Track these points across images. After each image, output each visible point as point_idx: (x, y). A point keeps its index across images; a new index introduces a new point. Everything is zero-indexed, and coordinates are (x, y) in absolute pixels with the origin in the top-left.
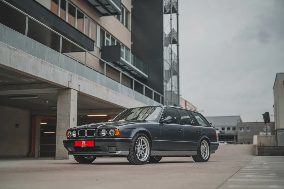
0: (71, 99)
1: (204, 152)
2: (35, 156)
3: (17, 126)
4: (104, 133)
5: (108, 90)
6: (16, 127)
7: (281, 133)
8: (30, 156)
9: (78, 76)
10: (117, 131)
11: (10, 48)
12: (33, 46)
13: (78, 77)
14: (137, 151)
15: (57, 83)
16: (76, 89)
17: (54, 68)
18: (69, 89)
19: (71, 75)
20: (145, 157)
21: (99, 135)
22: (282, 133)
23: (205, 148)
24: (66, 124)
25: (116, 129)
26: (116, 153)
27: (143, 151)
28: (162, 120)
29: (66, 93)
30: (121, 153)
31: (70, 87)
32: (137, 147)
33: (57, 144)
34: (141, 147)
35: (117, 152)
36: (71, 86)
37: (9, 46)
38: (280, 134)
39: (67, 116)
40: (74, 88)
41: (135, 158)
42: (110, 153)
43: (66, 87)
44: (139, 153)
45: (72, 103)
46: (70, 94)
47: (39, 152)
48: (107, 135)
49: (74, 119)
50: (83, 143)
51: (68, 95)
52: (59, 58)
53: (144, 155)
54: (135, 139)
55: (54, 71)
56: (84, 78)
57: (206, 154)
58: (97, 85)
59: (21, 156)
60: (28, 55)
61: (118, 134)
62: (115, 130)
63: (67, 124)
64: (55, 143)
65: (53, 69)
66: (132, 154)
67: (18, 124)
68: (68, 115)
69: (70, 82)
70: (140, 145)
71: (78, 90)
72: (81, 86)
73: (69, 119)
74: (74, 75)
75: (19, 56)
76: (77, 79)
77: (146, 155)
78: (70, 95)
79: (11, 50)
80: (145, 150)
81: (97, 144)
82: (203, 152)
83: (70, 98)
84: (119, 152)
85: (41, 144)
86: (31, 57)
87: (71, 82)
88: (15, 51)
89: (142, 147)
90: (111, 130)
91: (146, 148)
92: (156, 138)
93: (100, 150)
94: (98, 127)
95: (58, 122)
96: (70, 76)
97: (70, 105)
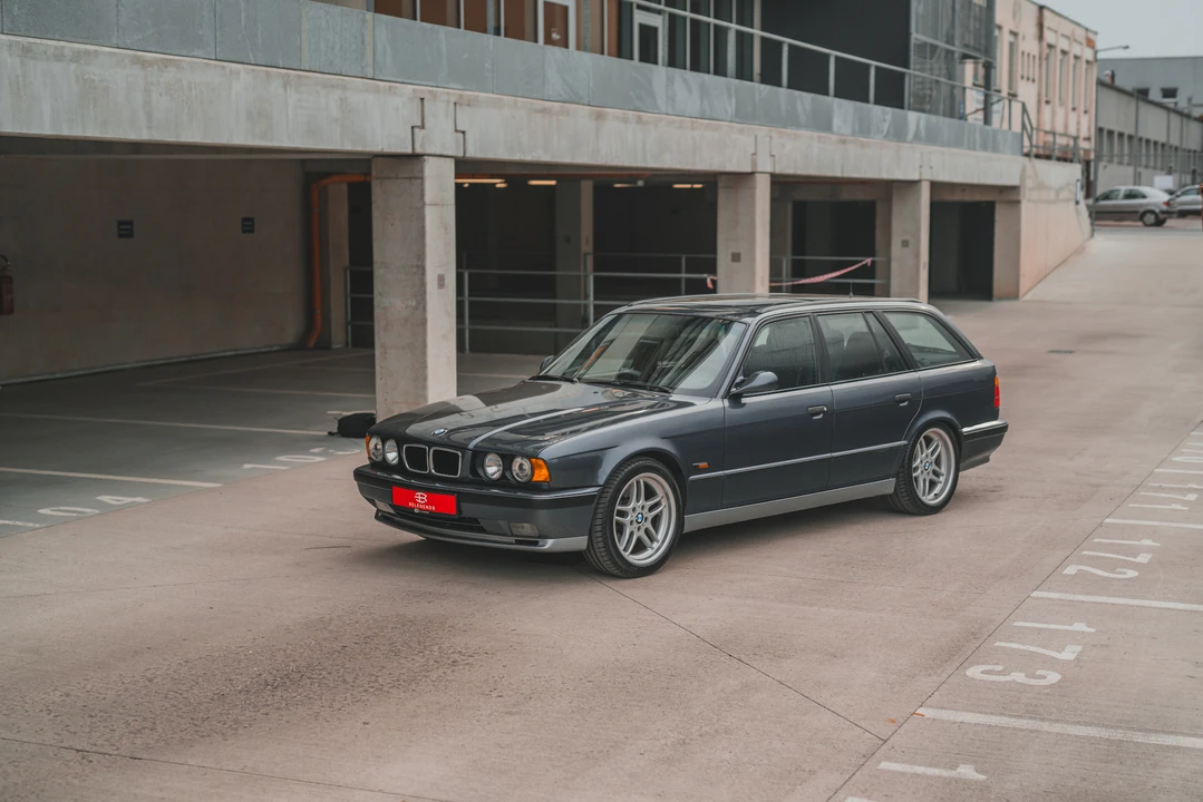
0: (428, 199)
1: (931, 474)
2: (334, 346)
3: (248, 225)
4: (493, 469)
5: (599, 117)
6: (244, 231)
8: (311, 345)
9: (454, 94)
10: (540, 466)
11: (144, 64)
12: (243, 15)
13: (453, 100)
14: (621, 532)
15: (360, 149)
16: (444, 153)
17: (344, 88)
18: (415, 158)
19: (422, 99)
20: (655, 545)
21: (473, 471)
23: (939, 456)
24: (410, 303)
25: (537, 458)
26: (536, 543)
27: (648, 525)
28: (739, 385)
29: (406, 176)
30: (553, 544)
31: (419, 150)
32: (623, 514)
34: (639, 510)
35: (541, 542)
36: (422, 146)
37: (138, 57)
39: (414, 270)
40: (438, 152)
41: (612, 559)
42: (518, 542)
44: (632, 534)
45: (431, 215)
46: (422, 178)
47: (349, 328)
48: (503, 476)
49: (441, 281)
50: (421, 497)
51: (413, 181)
52: (363, 35)
53: (652, 540)
54: (611, 490)
55: (343, 101)
56: (482, 95)
57: (942, 479)
58: (544, 111)
59: (275, 349)
60: (223, 67)
61: (541, 479)
62: (534, 460)
63: (414, 304)
65: (338, 93)
66: (601, 545)
67: (251, 220)
69: (417, 130)
70: (636, 507)
71: (454, 154)
72: (467, 136)
73: (423, 284)
74: (435, 96)
75: (185, 83)
76: (452, 105)
77: (660, 536)
78: (422, 184)
79: (149, 69)
80: (656, 521)
81: (469, 509)
82: (926, 472)
83: (422, 196)
84: (549, 544)
85: (352, 292)
86: (239, 73)
87: (423, 127)
88: (166, 67)
89: (646, 509)
90: (518, 460)
91: (661, 512)
92: (703, 464)
93: (481, 530)
94: (471, 446)
96: (419, 101)
97: (423, 227)
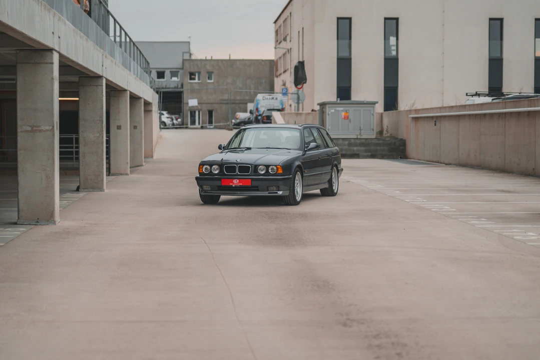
7: (333, 111)
21: (255, 172)
22: (335, 110)
35: (278, 192)
38: (332, 113)
43: (98, 75)
46: (52, 63)
48: (266, 173)
50: (235, 181)
61: (280, 172)
62: (278, 166)
63: (98, 135)
68: (100, 120)
81: (255, 184)
84: (281, 193)
90: (271, 167)
92: (306, 171)
93: (258, 190)
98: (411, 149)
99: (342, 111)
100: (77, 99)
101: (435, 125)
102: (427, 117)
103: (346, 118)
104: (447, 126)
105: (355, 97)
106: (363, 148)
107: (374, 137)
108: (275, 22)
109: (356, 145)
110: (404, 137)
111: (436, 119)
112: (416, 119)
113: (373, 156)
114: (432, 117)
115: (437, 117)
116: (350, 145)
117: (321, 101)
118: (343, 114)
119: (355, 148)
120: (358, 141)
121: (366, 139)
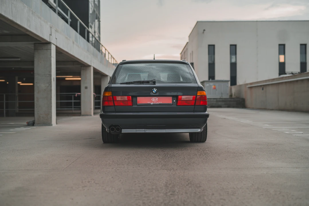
5: (73, 43)
7: (208, 85)
13: (55, 29)
17: (41, 19)
18: (50, 43)
19: (51, 27)
24: (46, 85)
29: (46, 48)
31: (51, 41)
33: (36, 109)
39: (48, 75)
40: (53, 43)
45: (52, 60)
46: (51, 49)
51: (48, 50)
56: (59, 30)
60: (23, 4)
64: (34, 108)
71: (56, 44)
73: (51, 79)
74: (53, 27)
76: (55, 31)
78: (51, 51)
83: (51, 54)
87: (51, 35)
95: (36, 83)
97: (51, 63)
98: (248, 102)
99: (213, 85)
100: (80, 79)
101: (263, 89)
102: (258, 86)
103: (215, 88)
104: (270, 89)
105: (217, 78)
106: (223, 103)
107: (228, 97)
108: (181, 54)
109: (220, 101)
110: (244, 97)
111: (263, 87)
112: (251, 88)
113: (229, 107)
114: (261, 86)
115: (264, 85)
116: (217, 101)
117: (202, 80)
118: (213, 87)
119: (220, 103)
120: (221, 100)
121: (225, 99)
